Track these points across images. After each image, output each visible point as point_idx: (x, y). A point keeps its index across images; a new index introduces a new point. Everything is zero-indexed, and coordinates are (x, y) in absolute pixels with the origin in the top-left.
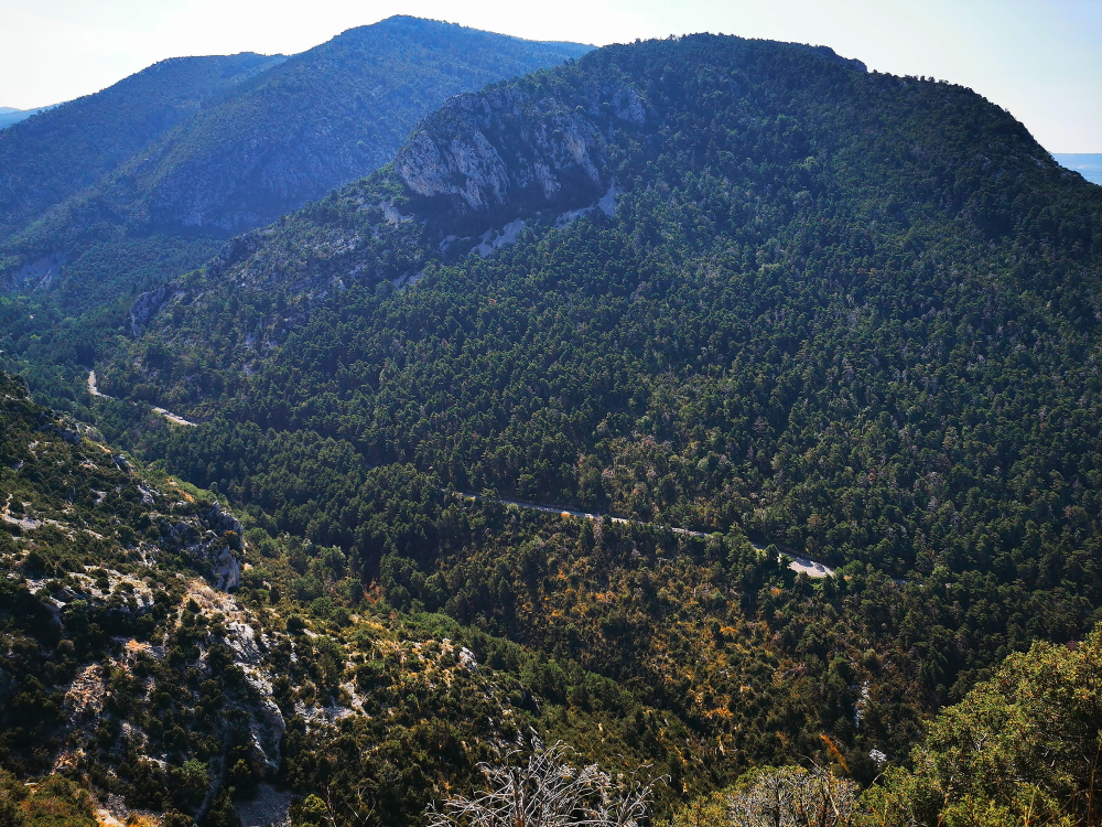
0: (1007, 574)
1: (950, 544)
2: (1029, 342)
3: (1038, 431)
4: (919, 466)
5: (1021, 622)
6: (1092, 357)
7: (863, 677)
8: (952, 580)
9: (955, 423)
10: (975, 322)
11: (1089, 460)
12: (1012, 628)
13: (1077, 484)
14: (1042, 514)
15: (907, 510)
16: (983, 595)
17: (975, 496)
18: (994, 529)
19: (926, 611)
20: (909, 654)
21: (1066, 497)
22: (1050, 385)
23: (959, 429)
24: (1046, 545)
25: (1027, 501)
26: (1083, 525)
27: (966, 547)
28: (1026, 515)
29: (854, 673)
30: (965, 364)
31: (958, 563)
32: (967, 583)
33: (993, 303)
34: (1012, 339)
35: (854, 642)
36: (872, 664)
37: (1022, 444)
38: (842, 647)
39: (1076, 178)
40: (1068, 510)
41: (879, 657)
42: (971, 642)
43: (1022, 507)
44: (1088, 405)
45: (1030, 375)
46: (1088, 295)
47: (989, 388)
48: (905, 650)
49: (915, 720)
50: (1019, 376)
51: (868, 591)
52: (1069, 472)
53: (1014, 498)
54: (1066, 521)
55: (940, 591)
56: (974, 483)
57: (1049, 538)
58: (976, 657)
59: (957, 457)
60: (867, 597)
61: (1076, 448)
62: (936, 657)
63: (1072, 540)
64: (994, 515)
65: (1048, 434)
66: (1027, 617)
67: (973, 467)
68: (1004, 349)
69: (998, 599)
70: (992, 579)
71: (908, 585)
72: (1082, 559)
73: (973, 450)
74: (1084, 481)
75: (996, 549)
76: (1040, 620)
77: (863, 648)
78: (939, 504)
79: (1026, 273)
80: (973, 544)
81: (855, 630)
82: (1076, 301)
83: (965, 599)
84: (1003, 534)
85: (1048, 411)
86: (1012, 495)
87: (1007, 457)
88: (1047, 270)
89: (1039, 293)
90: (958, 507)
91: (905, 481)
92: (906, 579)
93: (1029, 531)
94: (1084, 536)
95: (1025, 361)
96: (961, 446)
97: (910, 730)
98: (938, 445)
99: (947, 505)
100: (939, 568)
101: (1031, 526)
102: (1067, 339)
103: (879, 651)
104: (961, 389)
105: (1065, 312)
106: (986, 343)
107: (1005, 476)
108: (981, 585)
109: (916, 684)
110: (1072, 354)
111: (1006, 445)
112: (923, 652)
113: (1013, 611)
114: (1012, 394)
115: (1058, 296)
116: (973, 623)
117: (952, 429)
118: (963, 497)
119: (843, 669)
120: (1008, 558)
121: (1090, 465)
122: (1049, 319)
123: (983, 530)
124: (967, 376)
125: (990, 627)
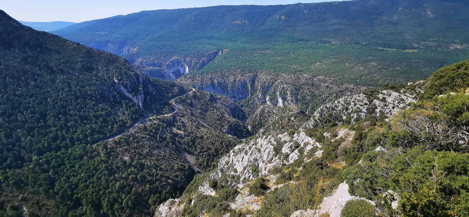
0: (58, 149)
1: (35, 149)
2: (36, 80)
3: (50, 106)
4: (12, 130)
5: (69, 159)
6: (58, 81)
7: (22, 205)
8: (41, 159)
9: (20, 112)
10: (13, 77)
11: (69, 109)
12: (66, 162)
13: (68, 116)
14: (61, 129)
15: (14, 145)
16: (53, 158)
17: (38, 131)
18: (48, 138)
19: (36, 172)
20: (36, 188)
21: (67, 121)
22: (48, 92)
23: (22, 113)
24: (67, 136)
25: (55, 126)
26: (75, 126)
27: (41, 147)
28: (57, 130)
29: (18, 206)
30: (15, 92)
31: (40, 153)
32: (46, 157)
33: (16, 70)
34: (29, 81)
35: (13, 196)
36: (24, 199)
37: (46, 111)
38: (9, 201)
39: (29, 29)
40: (69, 124)
41: (25, 195)
42: (55, 173)
43: (55, 129)
44: (62, 94)
45: (40, 90)
46: (49, 64)
47: (27, 98)
48: (34, 188)
49: (47, 205)
50: (37, 91)
51: (11, 178)
52: (65, 114)
53: (51, 127)
54: (70, 127)
55: (39, 164)
56: (35, 128)
57: (67, 133)
58: (59, 176)
59: (26, 122)
60: (11, 180)
61: (64, 107)
62: (46, 184)
63: (74, 132)
64: (47, 134)
65: (54, 106)
66: (69, 157)
67: (32, 123)
68: (27, 84)
69: (59, 157)
70: (54, 152)
71: (26, 168)
72: (78, 135)
73: (31, 118)
74: (70, 115)
75: (52, 143)
76: (74, 156)
77: (17, 196)
78: (26, 138)
79: (25, 60)
80: (43, 145)
81: (11, 192)
82: (46, 66)
83: (48, 162)
84: (52, 138)
85: (51, 99)
86: (50, 126)
87: (43, 116)
88: (32, 58)
89: (32, 65)
90: (33, 137)
91: (8, 136)
92: (24, 167)
93: (60, 134)
94: (76, 129)
95: (36, 86)
96: (25, 118)
97: (47, 209)
98: (16, 120)
99: (29, 138)
100: (35, 158)
101: (60, 133)
102: (48, 77)
103: (24, 194)
104: (17, 100)
105: (44, 70)
106: (20, 84)
107: (45, 121)
108: (51, 156)
109: (42, 195)
110: (51, 81)
111: (41, 113)
112: (40, 185)
113: (65, 158)
114: (36, 97)
115: (39, 65)
116: (54, 167)
117: (19, 114)
118: (34, 133)
119: (13, 208)
120: (57, 144)
121: (70, 110)
122: (39, 72)
123: (45, 140)
124: (18, 96)
125: (59, 166)
